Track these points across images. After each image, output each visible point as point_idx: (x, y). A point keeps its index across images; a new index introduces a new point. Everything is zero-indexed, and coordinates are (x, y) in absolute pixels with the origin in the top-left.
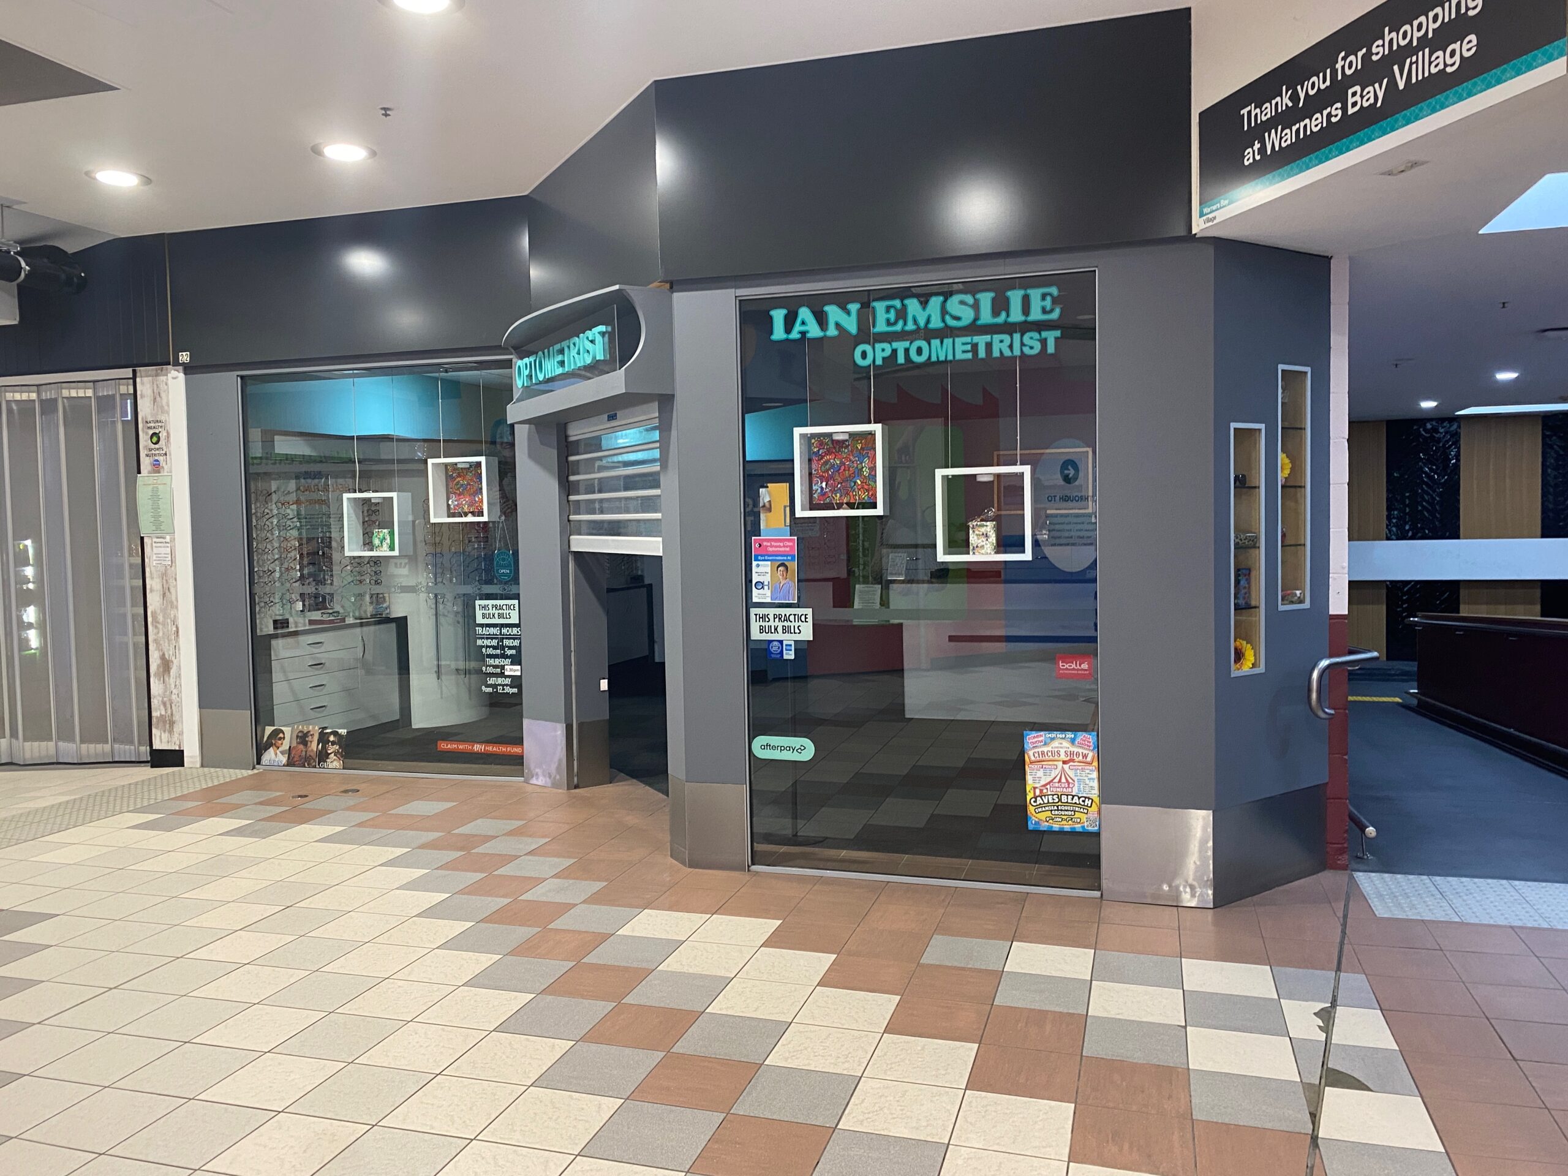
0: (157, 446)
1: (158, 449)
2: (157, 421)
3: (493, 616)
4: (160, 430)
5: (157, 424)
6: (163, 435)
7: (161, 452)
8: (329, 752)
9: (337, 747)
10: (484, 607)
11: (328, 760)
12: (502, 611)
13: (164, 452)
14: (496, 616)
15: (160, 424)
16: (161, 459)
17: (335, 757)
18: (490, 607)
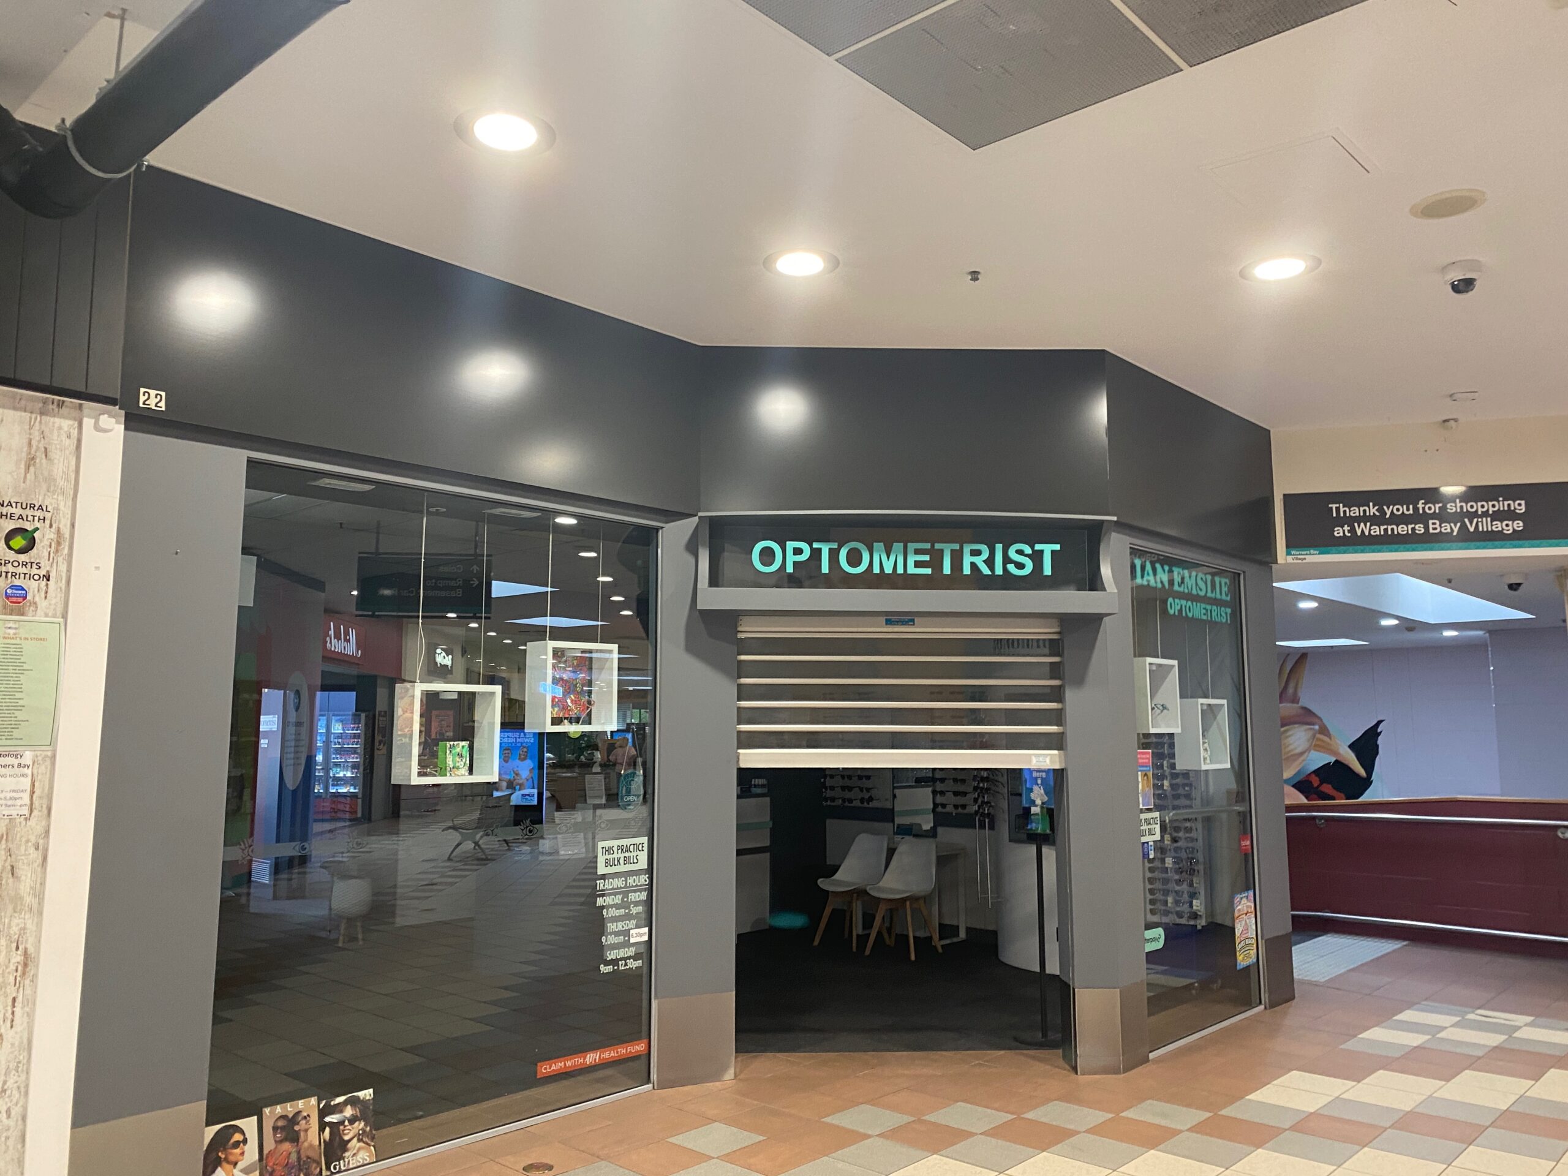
0: (22, 558)
1: (25, 564)
2: (32, 506)
3: (618, 861)
4: (37, 524)
5: (30, 512)
6: (44, 538)
7: (34, 571)
8: (346, 1138)
9: (362, 1124)
10: (609, 850)
11: (347, 1154)
12: (630, 854)
13: (42, 572)
14: (622, 861)
15: (38, 513)
16: (32, 586)
17: (361, 1144)
18: (615, 849)
